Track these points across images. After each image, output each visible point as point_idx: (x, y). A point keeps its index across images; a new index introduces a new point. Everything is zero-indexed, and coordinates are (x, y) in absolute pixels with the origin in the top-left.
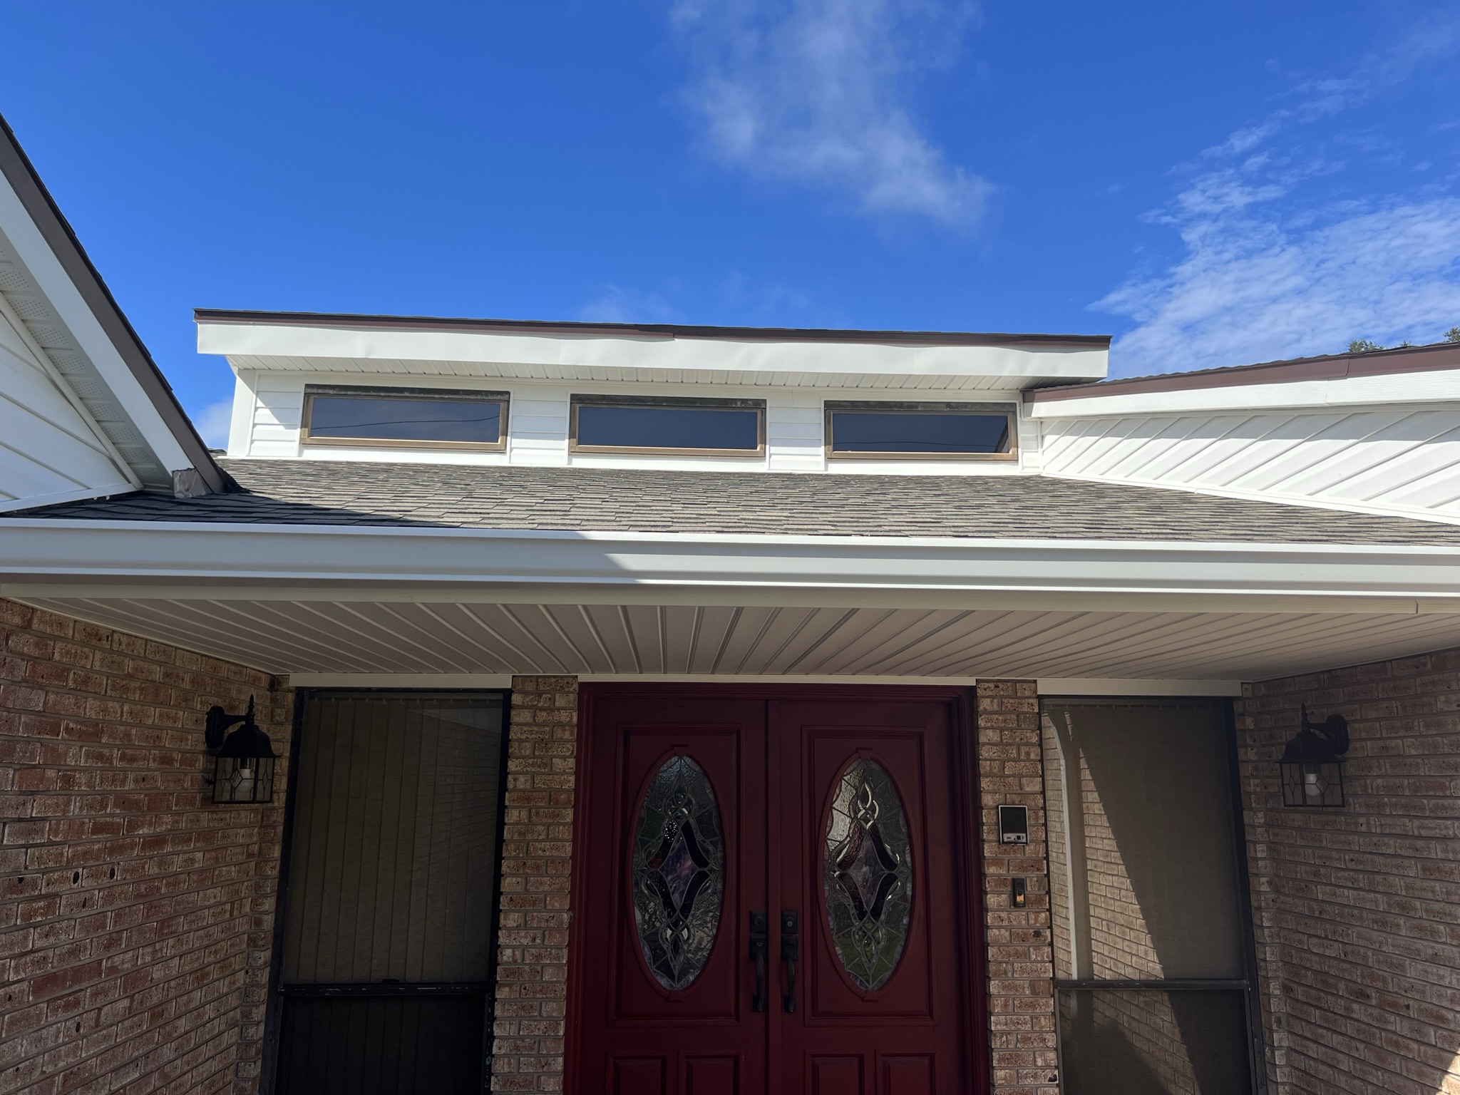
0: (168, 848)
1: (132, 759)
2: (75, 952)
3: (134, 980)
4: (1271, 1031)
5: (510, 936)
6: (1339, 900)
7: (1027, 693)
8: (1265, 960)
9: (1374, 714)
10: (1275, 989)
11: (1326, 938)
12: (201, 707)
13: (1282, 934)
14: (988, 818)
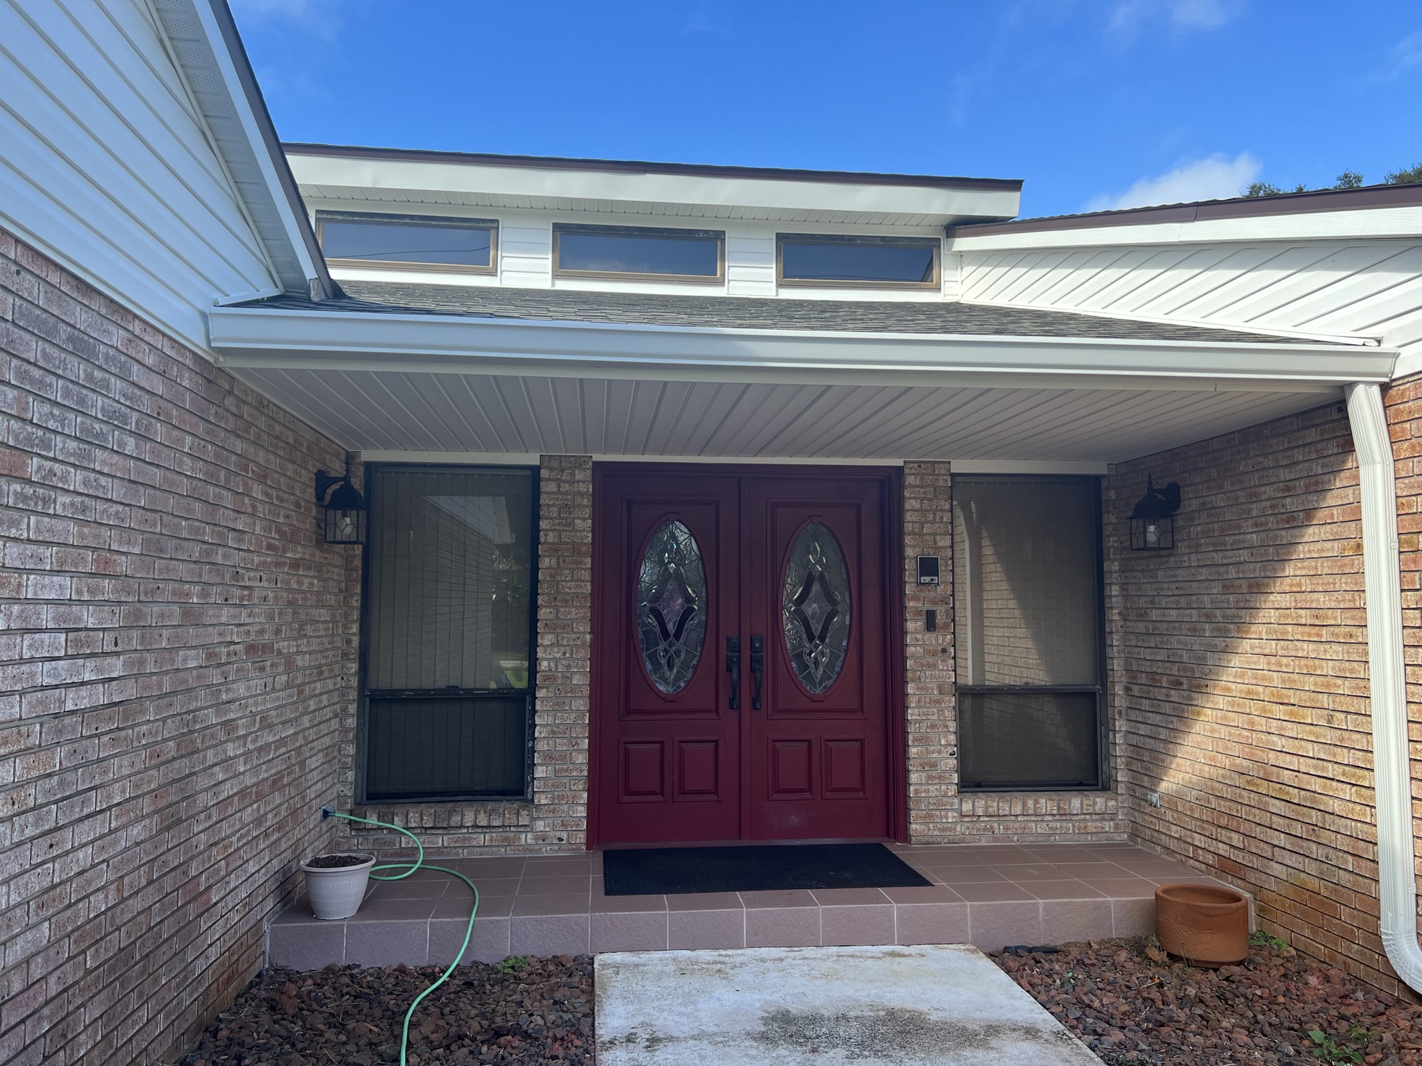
0: (301, 572)
2: (262, 632)
3: (289, 663)
4: (1115, 721)
5: (545, 651)
6: (1166, 619)
7: (943, 472)
8: (1113, 670)
9: (1199, 479)
10: (1119, 690)
11: (1156, 647)
13: (1126, 650)
14: (910, 566)
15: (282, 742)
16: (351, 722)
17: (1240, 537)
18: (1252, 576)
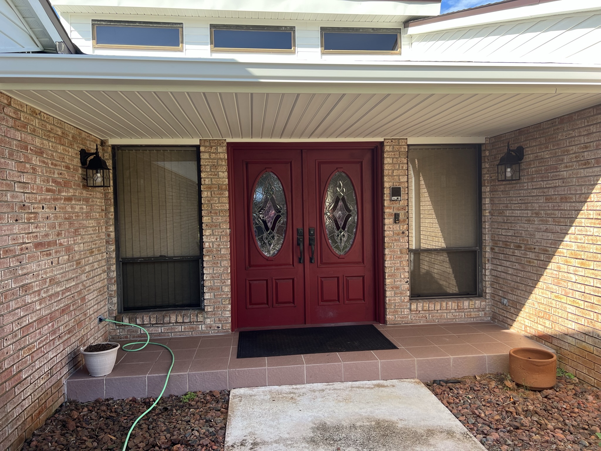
0: (73, 202)
1: (56, 165)
2: (47, 235)
3: (69, 249)
4: (485, 264)
5: (207, 238)
6: (514, 215)
7: (403, 144)
8: (485, 240)
9: (534, 144)
10: (488, 249)
11: (508, 229)
12: (77, 148)
13: (492, 230)
14: (387, 192)
15: (67, 289)
16: (114, 275)
17: (557, 174)
18: (563, 193)
